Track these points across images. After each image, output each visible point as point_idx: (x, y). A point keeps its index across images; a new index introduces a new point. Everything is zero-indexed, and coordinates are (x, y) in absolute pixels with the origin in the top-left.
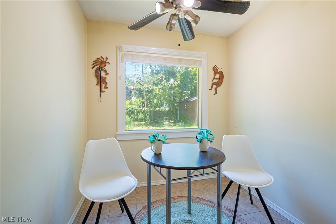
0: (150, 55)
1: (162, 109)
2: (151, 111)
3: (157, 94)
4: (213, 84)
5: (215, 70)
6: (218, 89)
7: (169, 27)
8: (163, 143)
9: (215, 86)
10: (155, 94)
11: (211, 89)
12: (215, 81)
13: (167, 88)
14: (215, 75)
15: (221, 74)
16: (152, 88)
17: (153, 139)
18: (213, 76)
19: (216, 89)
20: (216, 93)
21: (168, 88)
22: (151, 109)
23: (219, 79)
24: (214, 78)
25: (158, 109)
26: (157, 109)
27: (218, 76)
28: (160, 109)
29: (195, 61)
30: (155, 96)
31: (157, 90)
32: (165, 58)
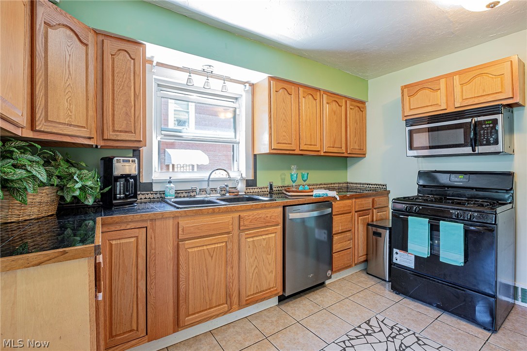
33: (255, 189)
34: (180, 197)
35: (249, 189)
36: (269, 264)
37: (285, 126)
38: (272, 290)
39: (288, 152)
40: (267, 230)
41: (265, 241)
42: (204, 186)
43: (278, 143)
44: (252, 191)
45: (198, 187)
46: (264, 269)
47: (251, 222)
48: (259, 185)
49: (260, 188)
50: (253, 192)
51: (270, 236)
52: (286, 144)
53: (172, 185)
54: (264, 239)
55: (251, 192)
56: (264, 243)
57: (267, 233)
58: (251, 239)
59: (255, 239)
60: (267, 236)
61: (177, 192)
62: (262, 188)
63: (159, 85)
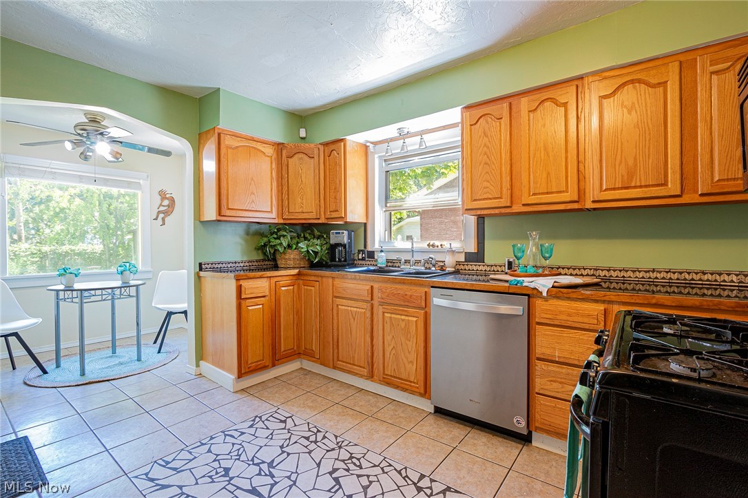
0: (53, 170)
1: (80, 247)
2: (46, 252)
3: (62, 210)
4: (159, 212)
5: (163, 195)
6: (166, 219)
7: (82, 156)
8: (76, 276)
9: (161, 216)
10: (57, 210)
11: (156, 219)
12: (162, 209)
13: (96, 195)
14: (162, 201)
15: (172, 200)
16: (47, 194)
17: (63, 272)
18: (160, 202)
19: (163, 219)
20: (164, 224)
21: (99, 195)
22: (46, 249)
23: (168, 206)
24: (161, 205)
25: (71, 247)
26: (66, 248)
27: (166, 202)
28: (77, 248)
29: (129, 183)
30: (57, 214)
31: (66, 200)
32: (80, 176)
33: (479, 265)
34: (396, 267)
35: (471, 265)
36: (409, 352)
37: (487, 173)
38: (413, 384)
39: (497, 211)
40: (406, 311)
41: (404, 323)
42: (408, 257)
43: (475, 200)
44: (475, 268)
45: (403, 257)
46: (403, 355)
47: (388, 296)
48: (487, 261)
49: (488, 266)
50: (477, 270)
51: (410, 318)
52: (490, 199)
53: (383, 254)
54: (403, 320)
55: (473, 270)
56: (403, 324)
57: (406, 313)
58: (389, 315)
59: (393, 316)
60: (407, 318)
61: (388, 261)
62: (492, 266)
63: (385, 161)
